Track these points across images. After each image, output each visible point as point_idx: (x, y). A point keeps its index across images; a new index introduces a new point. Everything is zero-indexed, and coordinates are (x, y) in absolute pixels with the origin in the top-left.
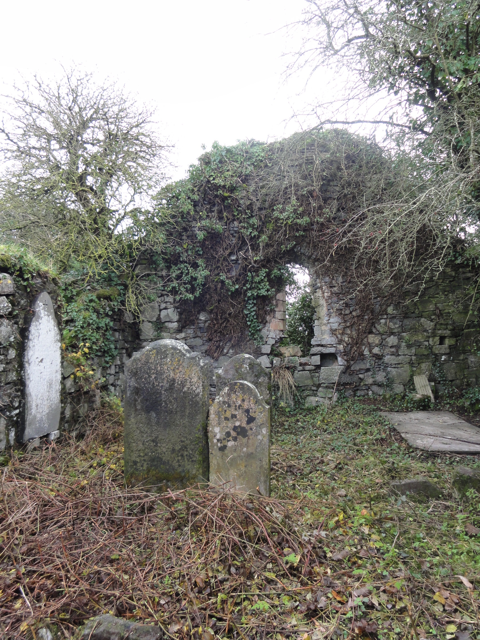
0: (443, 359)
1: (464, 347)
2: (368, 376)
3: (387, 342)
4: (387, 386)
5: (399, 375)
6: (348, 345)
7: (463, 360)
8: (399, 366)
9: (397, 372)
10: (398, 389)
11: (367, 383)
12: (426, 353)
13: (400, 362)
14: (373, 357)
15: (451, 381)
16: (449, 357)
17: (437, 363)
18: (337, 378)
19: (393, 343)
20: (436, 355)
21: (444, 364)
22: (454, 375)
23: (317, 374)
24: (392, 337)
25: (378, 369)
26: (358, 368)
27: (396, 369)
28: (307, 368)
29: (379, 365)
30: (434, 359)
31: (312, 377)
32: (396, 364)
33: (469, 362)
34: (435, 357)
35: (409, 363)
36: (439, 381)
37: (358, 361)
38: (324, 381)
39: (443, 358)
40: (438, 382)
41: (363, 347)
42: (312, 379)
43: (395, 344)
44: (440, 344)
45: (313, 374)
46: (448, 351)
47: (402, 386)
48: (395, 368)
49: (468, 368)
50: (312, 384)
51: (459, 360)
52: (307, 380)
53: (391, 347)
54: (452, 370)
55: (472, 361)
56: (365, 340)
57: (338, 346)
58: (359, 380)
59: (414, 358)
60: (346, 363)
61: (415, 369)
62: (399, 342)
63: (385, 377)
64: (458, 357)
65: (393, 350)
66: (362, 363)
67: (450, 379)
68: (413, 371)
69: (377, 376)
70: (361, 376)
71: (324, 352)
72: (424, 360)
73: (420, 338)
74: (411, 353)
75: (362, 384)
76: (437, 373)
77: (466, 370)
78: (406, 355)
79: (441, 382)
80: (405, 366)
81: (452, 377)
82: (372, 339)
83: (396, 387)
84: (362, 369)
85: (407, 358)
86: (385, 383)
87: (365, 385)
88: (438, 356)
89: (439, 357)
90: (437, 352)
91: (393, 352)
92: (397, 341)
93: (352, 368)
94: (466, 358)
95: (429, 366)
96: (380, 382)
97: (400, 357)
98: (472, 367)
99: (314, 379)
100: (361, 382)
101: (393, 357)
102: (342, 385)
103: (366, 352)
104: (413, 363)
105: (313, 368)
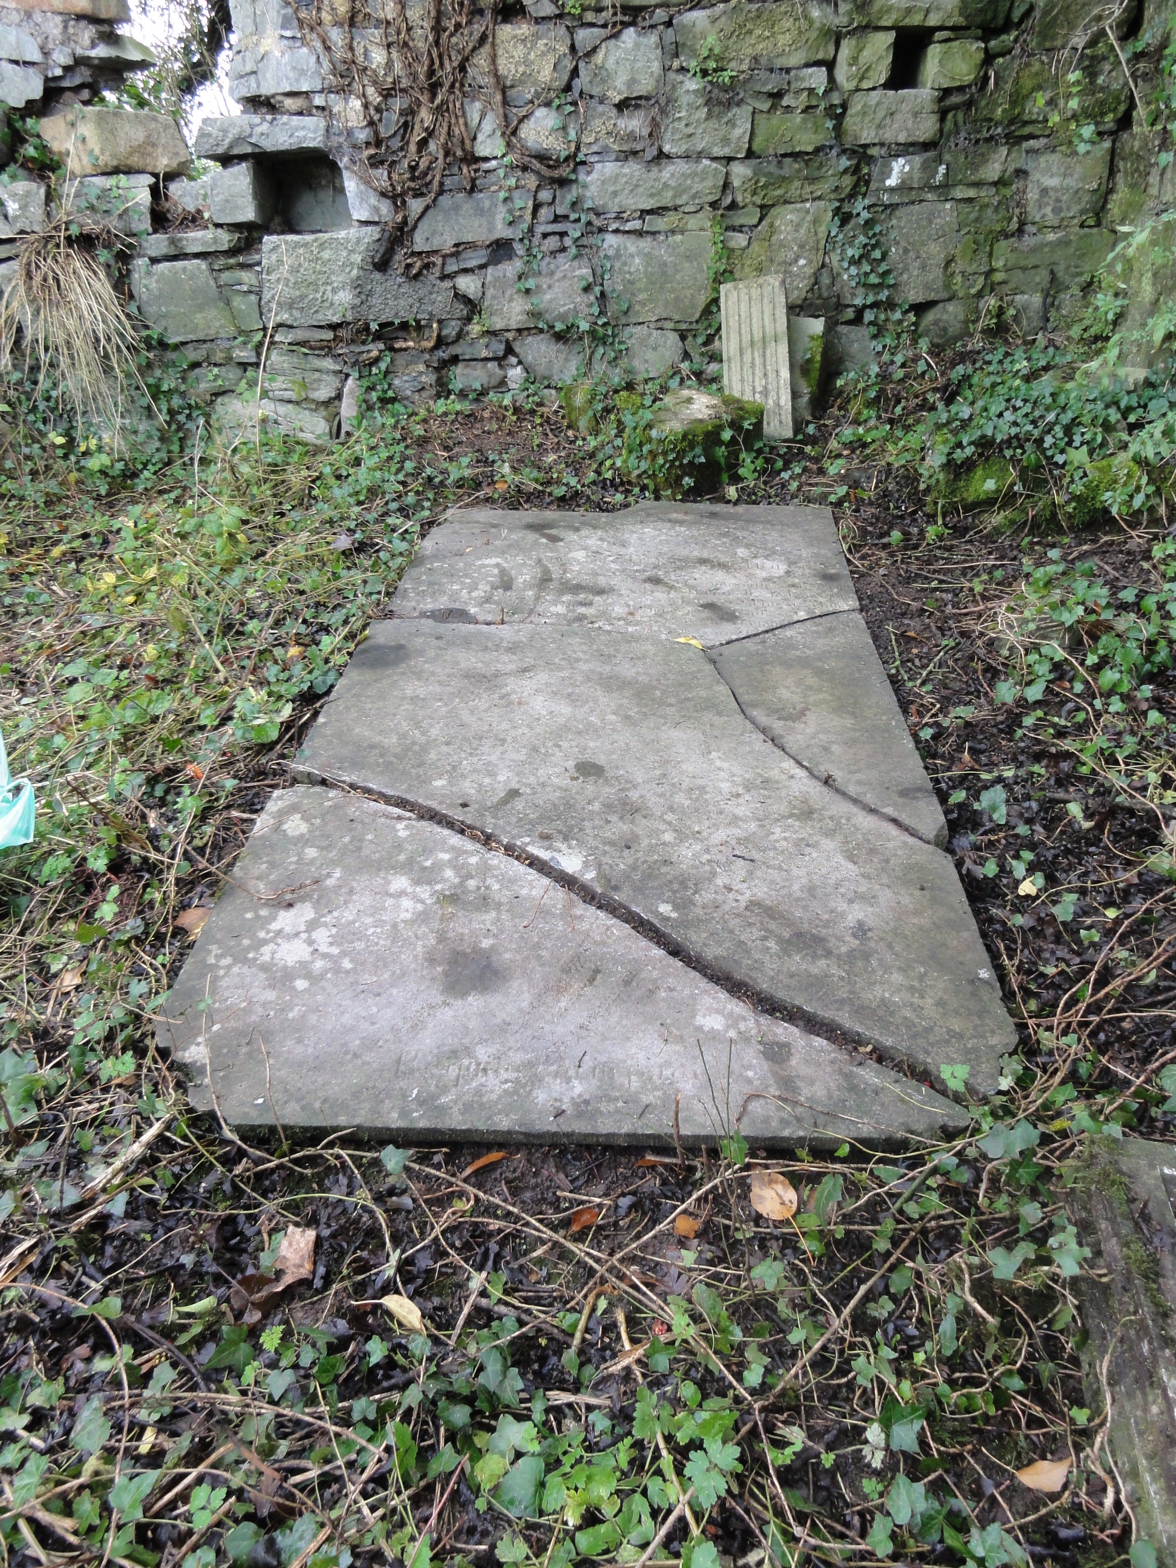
0: (892, 182)
1: (1018, 99)
2: (501, 283)
3: (601, 75)
4: (597, 338)
5: (661, 276)
6: (387, 94)
7: (1000, 183)
8: (660, 223)
9: (648, 257)
10: (650, 355)
11: (499, 325)
12: (806, 142)
13: (666, 200)
14: (525, 168)
15: (920, 308)
16: (928, 168)
17: (859, 206)
18: (345, 297)
19: (633, 81)
20: (861, 155)
21: (894, 207)
22: (936, 273)
23: (247, 277)
24: (630, 34)
25: (553, 242)
26: (446, 242)
27: (645, 243)
28: (196, 239)
29: (557, 219)
30: (848, 181)
31: (224, 295)
32: (644, 213)
33: (1032, 195)
34: (856, 170)
35: (714, 205)
36: (860, 312)
37: (445, 200)
38: (285, 317)
39: (899, 170)
40: (850, 314)
41: (474, 110)
42: (228, 303)
43: (646, 85)
44: (888, 85)
45: (226, 277)
46: (926, 128)
47: (674, 337)
48: (640, 233)
49: (1020, 231)
50: (232, 330)
51: (977, 185)
52: (201, 308)
53: (622, 106)
54: (934, 248)
55: (1044, 191)
56: (481, 60)
57: (337, 103)
58: (461, 310)
59: (740, 172)
60: (385, 208)
61: (739, 240)
62: (666, 69)
63: (587, 289)
64: (975, 167)
65: (635, 123)
66: (467, 207)
67: (914, 295)
68: (728, 252)
69: (544, 282)
70: (468, 284)
71: (269, 145)
72: (794, 188)
73: (784, 40)
74: (725, 141)
75: (475, 329)
76: (853, 262)
77: (1003, 245)
78: (700, 155)
79: (868, 316)
80: (692, 222)
81: (927, 287)
82: (519, 52)
83: (643, 342)
84: (472, 245)
85: (704, 175)
86: (584, 326)
87: (491, 333)
88: (870, 160)
89: (876, 170)
90: (867, 136)
91: (631, 136)
92: (656, 67)
93: (419, 242)
94: (1021, 173)
95: (816, 222)
96: (562, 317)
97: (669, 172)
98: (1042, 228)
99: (238, 302)
100: (469, 320)
101: (633, 169)
102: (378, 337)
103: (489, 144)
104: (733, 206)
105: (225, 240)
